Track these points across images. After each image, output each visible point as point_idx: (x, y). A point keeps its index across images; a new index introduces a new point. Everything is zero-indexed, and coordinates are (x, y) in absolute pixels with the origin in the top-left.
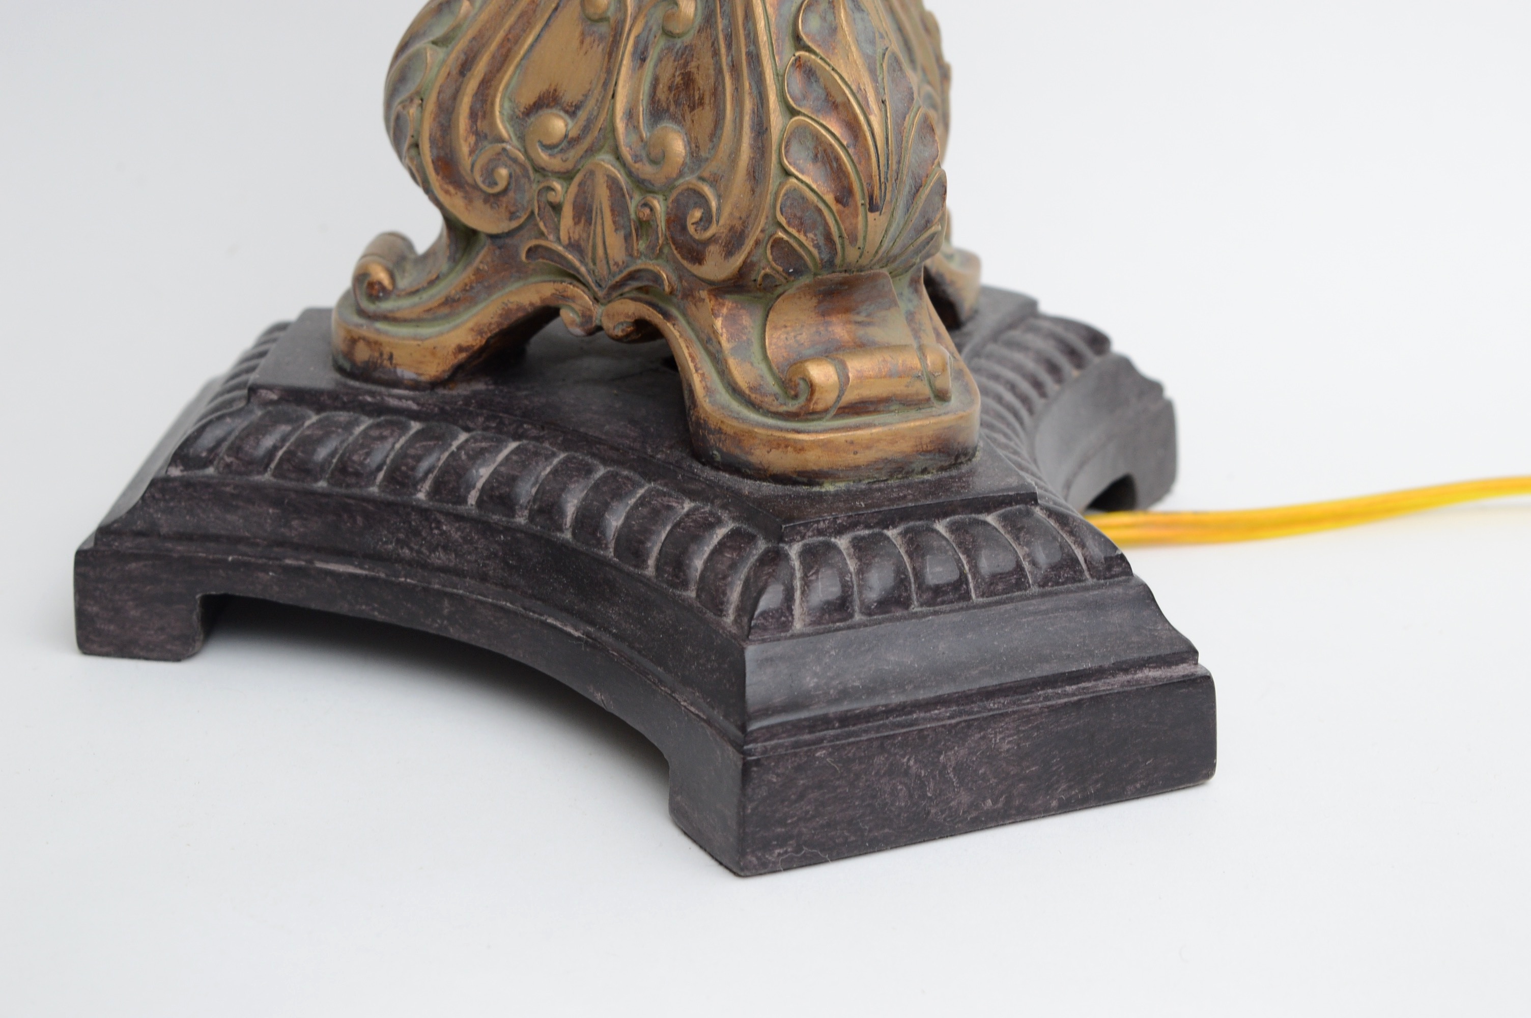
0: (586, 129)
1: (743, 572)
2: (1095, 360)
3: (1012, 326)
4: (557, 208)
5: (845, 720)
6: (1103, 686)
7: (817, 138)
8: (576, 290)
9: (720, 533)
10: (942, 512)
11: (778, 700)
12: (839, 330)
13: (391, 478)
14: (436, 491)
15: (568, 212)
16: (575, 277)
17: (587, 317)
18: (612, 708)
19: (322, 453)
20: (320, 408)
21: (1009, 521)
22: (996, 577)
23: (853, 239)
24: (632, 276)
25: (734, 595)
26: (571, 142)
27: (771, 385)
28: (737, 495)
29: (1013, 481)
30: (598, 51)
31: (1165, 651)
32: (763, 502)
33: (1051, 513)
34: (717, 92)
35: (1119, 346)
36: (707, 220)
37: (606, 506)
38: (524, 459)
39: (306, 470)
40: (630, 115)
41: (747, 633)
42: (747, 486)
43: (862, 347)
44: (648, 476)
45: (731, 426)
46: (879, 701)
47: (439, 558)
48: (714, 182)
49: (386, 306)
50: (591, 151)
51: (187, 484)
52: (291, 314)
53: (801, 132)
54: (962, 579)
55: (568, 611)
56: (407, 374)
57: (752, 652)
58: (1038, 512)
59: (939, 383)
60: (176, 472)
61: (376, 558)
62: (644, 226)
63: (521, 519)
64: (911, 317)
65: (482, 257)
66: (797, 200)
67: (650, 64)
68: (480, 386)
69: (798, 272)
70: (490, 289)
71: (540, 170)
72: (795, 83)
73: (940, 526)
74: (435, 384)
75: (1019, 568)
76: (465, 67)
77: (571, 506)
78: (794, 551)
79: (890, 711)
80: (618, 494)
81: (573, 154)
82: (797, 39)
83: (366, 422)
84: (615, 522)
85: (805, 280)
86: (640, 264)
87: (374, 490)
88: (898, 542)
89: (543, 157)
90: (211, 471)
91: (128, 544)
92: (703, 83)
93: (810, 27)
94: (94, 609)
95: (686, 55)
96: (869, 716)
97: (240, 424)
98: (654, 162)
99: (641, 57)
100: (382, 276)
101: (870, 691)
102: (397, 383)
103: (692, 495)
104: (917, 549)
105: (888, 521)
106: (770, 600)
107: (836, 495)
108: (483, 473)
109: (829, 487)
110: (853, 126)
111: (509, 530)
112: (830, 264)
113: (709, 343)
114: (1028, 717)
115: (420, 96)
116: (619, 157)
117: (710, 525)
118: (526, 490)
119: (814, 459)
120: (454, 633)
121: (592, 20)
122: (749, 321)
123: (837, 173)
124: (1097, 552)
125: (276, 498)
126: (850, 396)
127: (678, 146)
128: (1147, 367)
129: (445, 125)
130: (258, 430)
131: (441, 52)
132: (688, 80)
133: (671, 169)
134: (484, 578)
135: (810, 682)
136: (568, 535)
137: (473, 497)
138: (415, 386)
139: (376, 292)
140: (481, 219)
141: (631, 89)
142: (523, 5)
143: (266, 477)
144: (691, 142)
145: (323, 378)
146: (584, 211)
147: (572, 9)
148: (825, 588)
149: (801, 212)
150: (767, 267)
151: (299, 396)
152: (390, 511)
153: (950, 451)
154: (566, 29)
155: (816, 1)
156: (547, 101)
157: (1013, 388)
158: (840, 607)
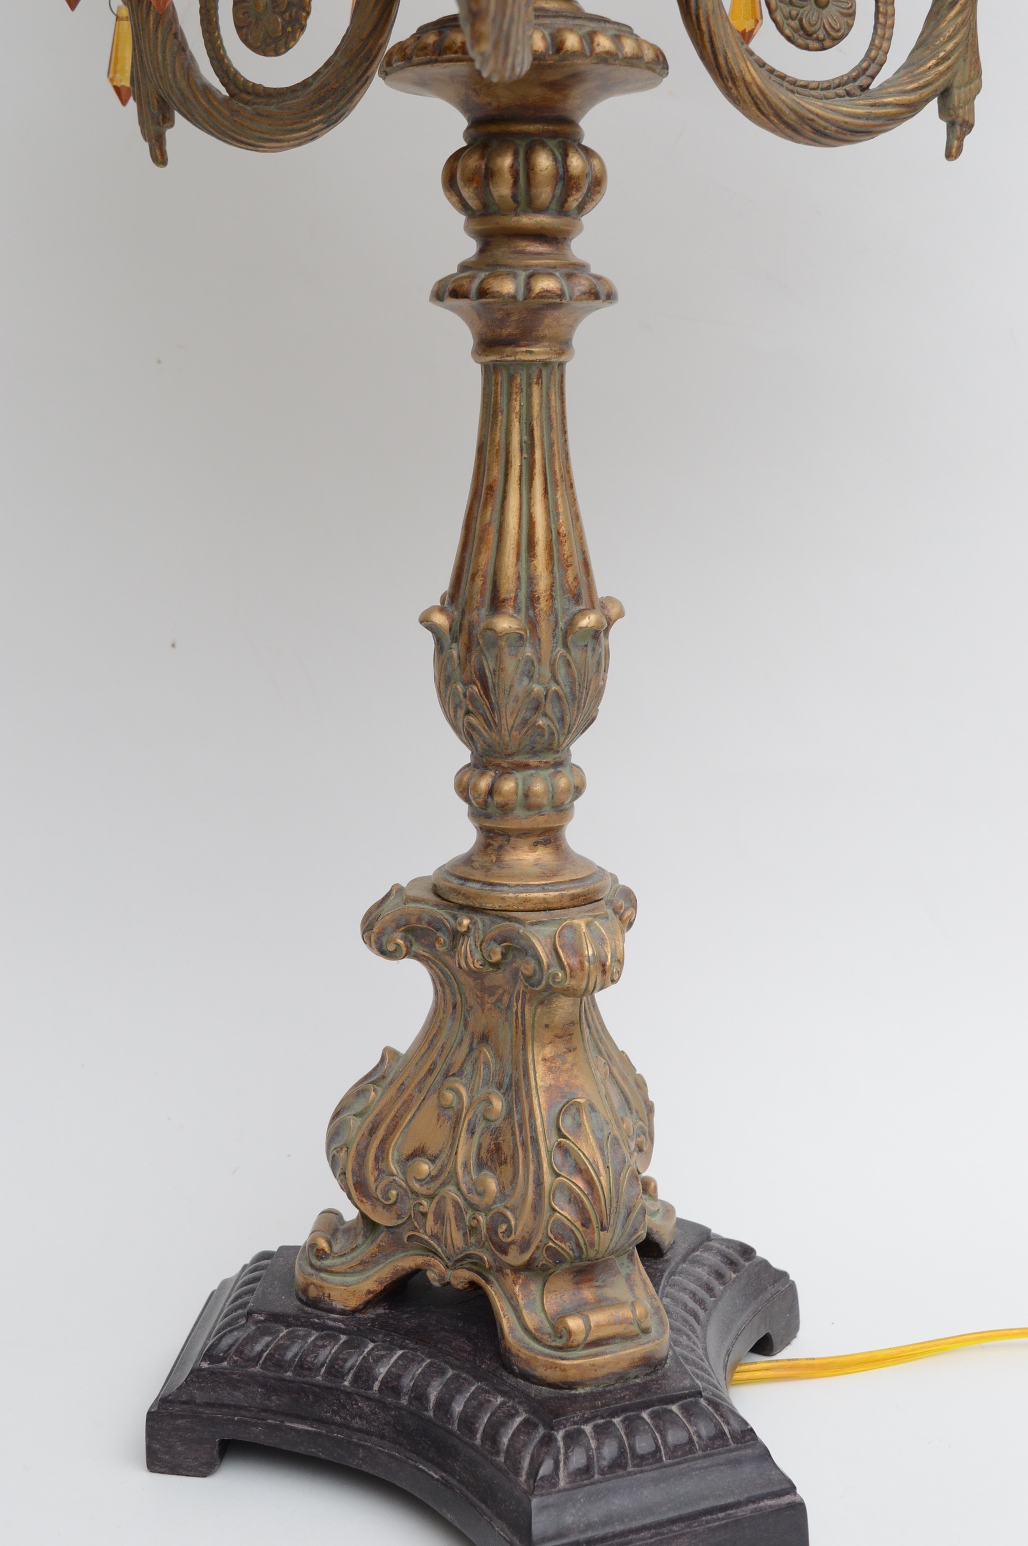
0: (441, 1171)
1: (530, 1449)
2: (746, 1265)
3: (694, 1250)
4: (424, 1215)
6: (740, 1512)
7: (570, 1190)
8: (436, 1261)
9: (518, 1420)
10: (646, 1406)
11: (551, 1532)
12: (588, 1294)
13: (329, 1372)
14: (355, 1381)
15: (430, 1217)
16: (435, 1253)
17: (442, 1277)
18: (457, 1523)
19: (289, 1355)
20: (288, 1325)
21: (683, 1408)
22: (677, 1447)
23: (592, 1245)
24: (468, 1256)
25: (526, 1464)
26: (433, 1178)
27: (547, 1328)
28: (527, 1396)
29: (687, 1383)
30: (447, 1126)
31: (777, 1488)
32: (544, 1402)
33: (710, 1402)
34: (514, 1157)
35: (760, 1253)
36: (509, 1231)
37: (452, 1398)
38: (406, 1362)
39: (280, 1365)
40: (466, 1165)
41: (531, 1493)
42: (534, 1390)
43: (600, 1304)
44: (478, 1378)
45: (524, 1353)
46: (609, 1530)
47: (357, 1423)
48: (513, 1210)
49: (327, 1263)
50: (444, 1184)
51: (212, 1372)
52: (274, 1248)
53: (562, 1186)
54: (658, 1449)
55: (431, 1461)
56: (339, 1306)
57: (535, 1502)
58: (703, 1402)
59: (644, 1325)
60: (205, 1365)
61: (320, 1421)
62: (474, 1230)
63: (404, 1401)
64: (628, 1278)
65: (382, 1238)
66: (559, 1224)
67: (477, 1136)
68: (380, 1311)
69: (562, 1262)
70: (386, 1257)
71: (414, 1193)
72: (558, 1158)
73: (645, 1415)
74: (355, 1311)
75: (691, 1440)
76: (372, 1131)
77: (433, 1396)
78: (560, 1435)
79: (615, 1536)
80: (459, 1391)
81: (434, 1186)
82: (559, 1131)
83: (315, 1335)
84: (458, 1408)
85: (566, 1266)
86: (471, 1251)
87: (319, 1378)
88: (620, 1427)
89: (416, 1186)
90: (225, 1364)
91: (178, 1409)
92: (507, 1150)
93: (567, 1124)
94: (156, 1445)
95: (496, 1133)
96: (605, 1539)
97: (240, 1335)
98: (481, 1194)
99: (471, 1131)
100: (324, 1244)
101: (604, 1524)
102: (333, 1311)
103: (503, 1393)
104: (631, 1432)
105: (615, 1413)
106: (545, 1469)
107: (585, 1396)
108: (382, 1370)
109: (581, 1391)
110: (590, 1183)
111: (399, 1408)
112: (580, 1258)
113: (511, 1299)
114: (696, 1534)
115: (346, 1146)
116: (459, 1189)
117: (512, 1416)
118: (407, 1382)
119: (572, 1375)
120: (365, 1468)
121: (443, 1108)
122: (535, 1288)
123: (582, 1210)
124: (737, 1426)
125: (263, 1383)
126: (593, 1336)
127: (492, 1185)
129: (361, 1156)
130: (251, 1339)
131: (358, 1121)
132: (498, 1148)
133: (488, 1200)
134: (383, 1437)
135: (569, 1520)
136: (431, 1414)
137: (376, 1386)
138: (343, 1312)
139: (321, 1254)
140: (381, 1217)
141: (466, 1150)
142: (405, 1096)
143: (257, 1369)
144: (500, 1184)
145: (290, 1305)
146: (440, 1217)
147: (432, 1101)
148: (578, 1459)
149: (562, 1231)
150: (543, 1259)
151: (276, 1318)
152: (328, 1393)
153: (651, 1364)
154: (430, 1110)
155: (569, 1106)
156: (418, 1153)
157: (693, 1295)
158: (586, 1470)
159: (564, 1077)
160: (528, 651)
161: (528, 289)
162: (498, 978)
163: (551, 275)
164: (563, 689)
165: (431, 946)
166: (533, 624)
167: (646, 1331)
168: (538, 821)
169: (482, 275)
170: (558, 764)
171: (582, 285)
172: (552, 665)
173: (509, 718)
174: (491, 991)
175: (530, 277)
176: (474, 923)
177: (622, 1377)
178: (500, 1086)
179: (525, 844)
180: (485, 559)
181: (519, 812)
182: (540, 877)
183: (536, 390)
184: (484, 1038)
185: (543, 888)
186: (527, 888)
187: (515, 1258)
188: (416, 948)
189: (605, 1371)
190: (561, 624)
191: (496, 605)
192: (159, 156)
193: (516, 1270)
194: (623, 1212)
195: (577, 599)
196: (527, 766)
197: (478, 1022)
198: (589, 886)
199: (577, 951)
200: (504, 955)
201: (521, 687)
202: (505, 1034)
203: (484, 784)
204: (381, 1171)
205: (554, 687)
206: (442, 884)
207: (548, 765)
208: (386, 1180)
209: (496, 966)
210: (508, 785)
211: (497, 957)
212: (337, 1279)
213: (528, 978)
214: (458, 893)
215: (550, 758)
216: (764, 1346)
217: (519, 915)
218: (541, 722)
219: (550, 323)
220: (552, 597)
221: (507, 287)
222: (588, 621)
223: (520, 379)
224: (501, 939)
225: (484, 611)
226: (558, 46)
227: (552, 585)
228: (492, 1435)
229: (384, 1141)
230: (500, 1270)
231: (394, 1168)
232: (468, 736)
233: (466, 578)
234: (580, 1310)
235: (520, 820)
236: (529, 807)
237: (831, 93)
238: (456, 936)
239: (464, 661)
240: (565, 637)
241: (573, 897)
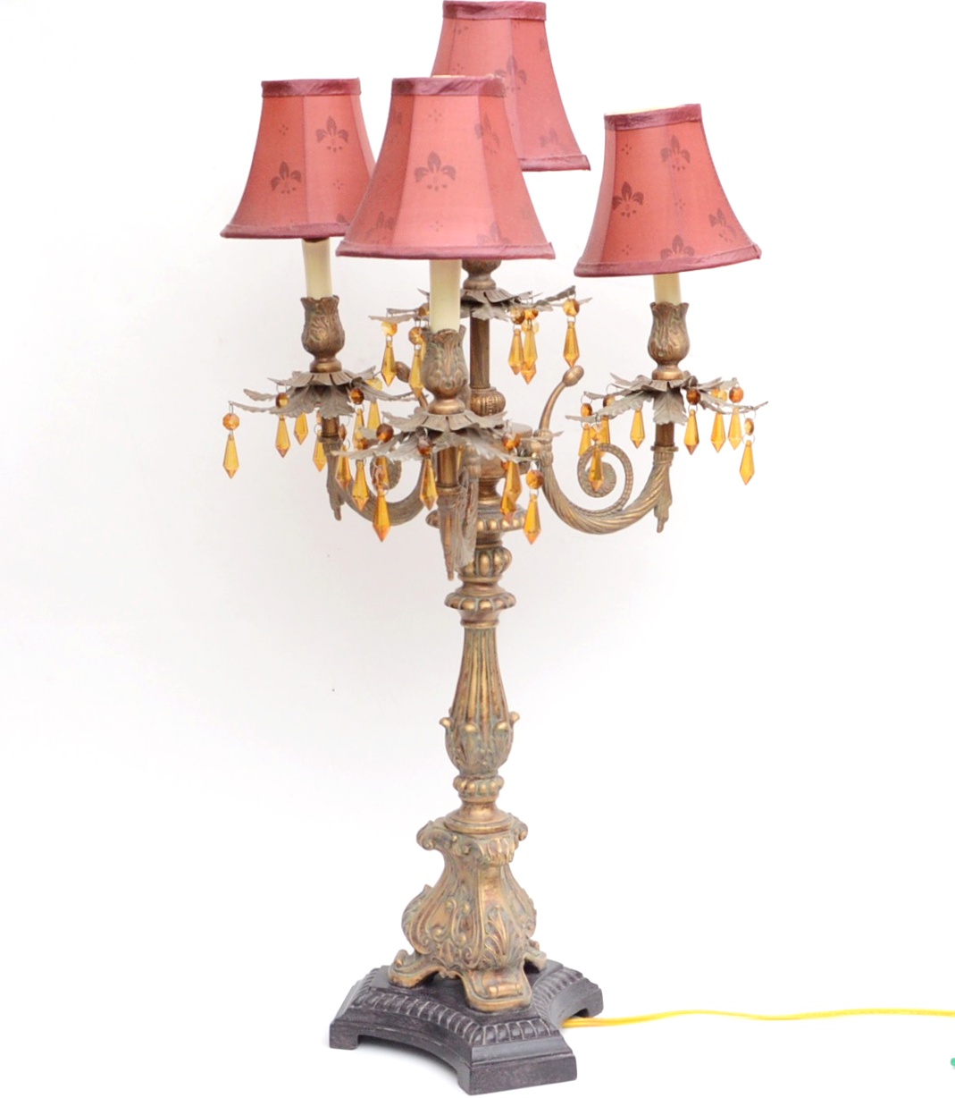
0: (445, 933)
1: (474, 1032)
2: (578, 979)
3: (555, 971)
4: (439, 950)
5: (493, 1064)
6: (550, 1058)
7: (492, 940)
8: (442, 967)
9: (470, 1024)
10: (518, 1020)
11: (479, 1059)
12: (499, 979)
13: (401, 1009)
14: (411, 1012)
15: (441, 951)
16: (443, 965)
17: (445, 974)
18: (447, 1061)
19: (385, 1003)
20: (385, 992)
21: (533, 1022)
22: (528, 1034)
23: (500, 960)
24: (455, 966)
25: (471, 1037)
26: (442, 936)
27: (483, 991)
28: (474, 1015)
29: (535, 1013)
30: (448, 916)
31: (565, 1051)
32: (480, 1017)
33: (543, 1020)
34: (472, 927)
35: (585, 976)
36: (469, 956)
37: (447, 1017)
38: (430, 1005)
39: (382, 1007)
40: (455, 930)
41: (473, 1045)
42: (477, 1014)
43: (504, 983)
44: (457, 1011)
45: (474, 1000)
46: (500, 1060)
47: (411, 1028)
48: (471, 947)
49: (401, 969)
50: (446, 938)
51: (355, 1010)
52: (379, 967)
53: (489, 938)
54: (521, 1035)
55: (438, 1040)
56: (405, 985)
57: (474, 1049)
58: (540, 1020)
60: (353, 1007)
61: (397, 1027)
62: (457, 955)
63: (429, 1019)
64: (517, 975)
65: (423, 959)
66: (487, 952)
67: (459, 919)
68: (422, 988)
69: (489, 967)
70: (425, 966)
71: (435, 941)
72: (488, 927)
73: (518, 1023)
74: (411, 988)
75: (534, 1033)
76: (419, 917)
77: (440, 1017)
78: (485, 1028)
79: (502, 1062)
80: (450, 1014)
81: (442, 939)
82: (489, 918)
83: (395, 996)
84: (449, 1021)
85: (490, 969)
86: (456, 963)
87: (397, 1012)
88: (508, 1028)
89: (436, 939)
90: (360, 1007)
91: (342, 1023)
92: (470, 925)
93: (492, 915)
94: (333, 1038)
95: (466, 918)
96: (498, 1063)
97: (365, 996)
98: (460, 941)
99: (457, 918)
100: (400, 962)
101: (498, 1058)
102: (402, 987)
103: (466, 1015)
104: (512, 1028)
105: (506, 1022)
106: (478, 1038)
107: (496, 1017)
108: (421, 1009)
109: (493, 1014)
110: (500, 937)
111: (426, 1022)
112: (496, 966)
113: (470, 981)
114: (532, 1064)
115: (409, 923)
116: (452, 940)
117: (468, 1022)
118: (431, 1013)
119: (491, 1008)
120: (414, 1044)
121: (447, 909)
122: (479, 977)
123: (496, 948)
124: (553, 1029)
125: (375, 1014)
126: (499, 995)
128: (592, 980)
129: (415, 931)
130: (371, 997)
131: (414, 913)
132: (467, 924)
133: (462, 944)
134: (421, 1032)
135: (486, 1056)
136: (439, 1023)
137: (419, 1014)
138: (407, 988)
139: (398, 966)
140: (422, 951)
141: (455, 925)
142: (432, 903)
143: (373, 1008)
144: (467, 939)
145: (386, 985)
146: (444, 951)
147: (442, 907)
148: (491, 1036)
149: (488, 955)
150: (482, 966)
151: (381, 990)
152: (401, 1016)
153: (523, 1007)
154: (441, 911)
155: (494, 909)
156: (437, 926)
157: (550, 988)
158: (494, 1040)
159: (492, 898)
160: (479, 737)
161: (479, 607)
162: (468, 859)
163: (488, 601)
164: (492, 751)
165: (443, 847)
166: (481, 727)
167: (521, 994)
168: (485, 799)
169: (463, 599)
170: (492, 778)
171: (500, 603)
172: (488, 742)
173: (472, 760)
174: (466, 863)
175: (481, 601)
176: (458, 838)
177: (510, 1010)
178: (468, 900)
179: (479, 807)
180: (463, 702)
181: (477, 796)
182: (485, 820)
183: (483, 639)
184: (463, 882)
185: (485, 825)
186: (479, 825)
187: (472, 965)
188: (437, 846)
189: (503, 1007)
190: (492, 726)
191: (468, 719)
192: (338, 516)
193: (473, 970)
194: (512, 949)
195: (499, 717)
196: (479, 779)
197: (461, 875)
198: (504, 824)
199: (495, 850)
200: (470, 850)
201: (476, 751)
202: (471, 881)
203: (463, 784)
204: (423, 933)
205: (489, 750)
206: (447, 822)
207: (488, 778)
208: (424, 937)
209: (467, 854)
210: (472, 786)
211: (467, 851)
212: (406, 975)
213: (478, 860)
214: (453, 826)
215: (489, 775)
216: (583, 1013)
217: (475, 836)
218: (484, 763)
219: (489, 617)
220: (488, 717)
221: (471, 606)
222: (502, 726)
223: (478, 634)
224: (469, 845)
225: (463, 721)
226: (488, 528)
227: (488, 713)
228: (460, 1030)
229: (424, 921)
230: (467, 971)
231: (427, 931)
232: (458, 766)
233: (456, 709)
234: (496, 984)
235: (477, 799)
236: (480, 794)
237: (605, 514)
238: (452, 843)
239: (455, 740)
240: (494, 731)
241: (497, 829)
